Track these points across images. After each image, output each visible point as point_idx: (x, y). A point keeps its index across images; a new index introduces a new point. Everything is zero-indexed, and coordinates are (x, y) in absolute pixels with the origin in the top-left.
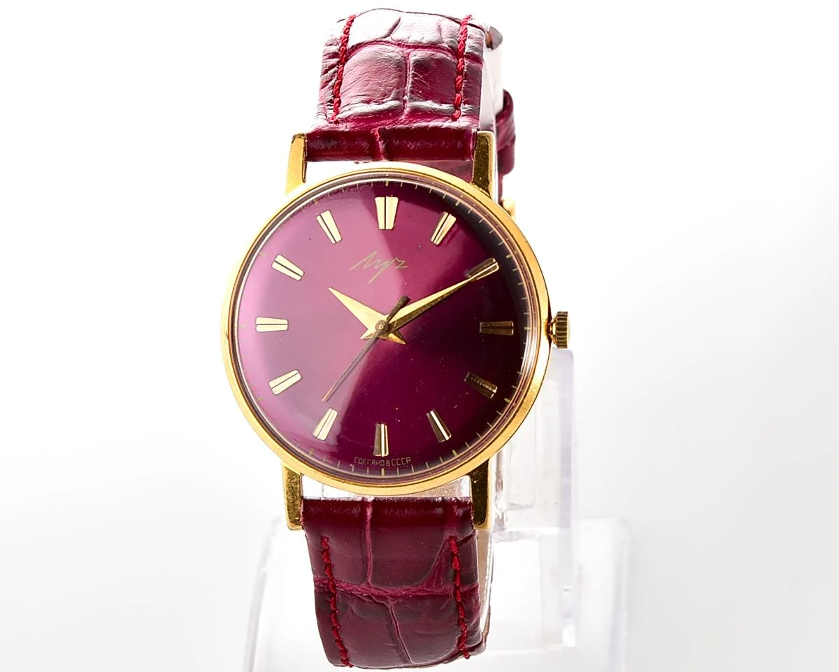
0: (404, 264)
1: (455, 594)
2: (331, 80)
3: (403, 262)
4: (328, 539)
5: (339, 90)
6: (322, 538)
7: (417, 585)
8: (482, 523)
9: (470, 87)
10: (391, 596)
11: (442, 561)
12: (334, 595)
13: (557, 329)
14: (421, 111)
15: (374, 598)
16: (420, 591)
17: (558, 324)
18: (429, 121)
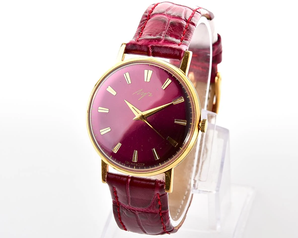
0: (151, 95)
1: (159, 213)
2: (142, 25)
3: (151, 94)
4: (115, 188)
5: (143, 29)
6: (113, 187)
7: (146, 208)
8: (168, 190)
9: (188, 34)
10: (137, 210)
11: (155, 201)
12: (119, 207)
13: (201, 125)
14: (167, 41)
15: (131, 210)
16: (147, 210)
17: (202, 123)
18: (169, 45)
